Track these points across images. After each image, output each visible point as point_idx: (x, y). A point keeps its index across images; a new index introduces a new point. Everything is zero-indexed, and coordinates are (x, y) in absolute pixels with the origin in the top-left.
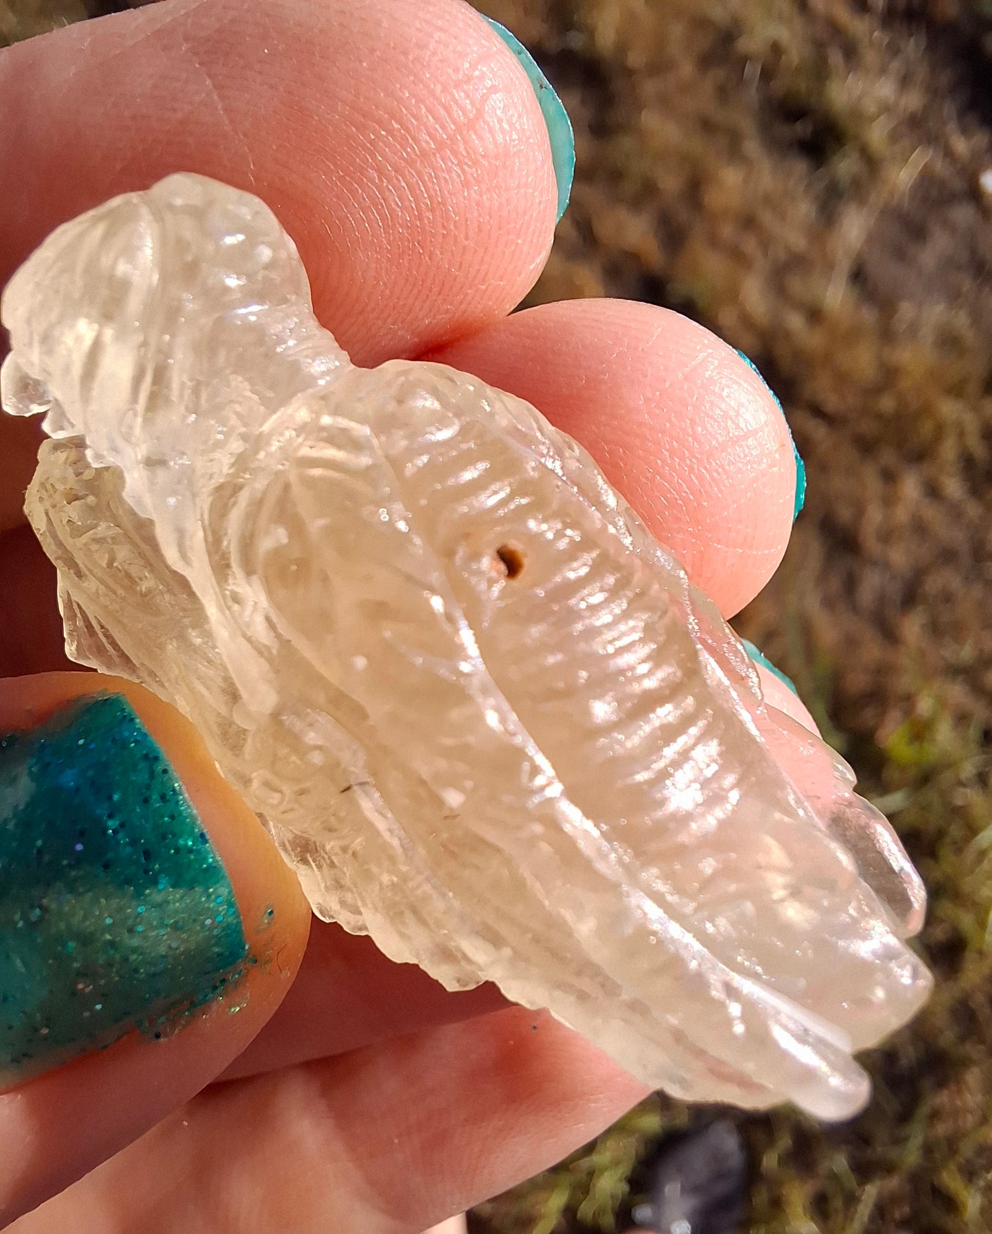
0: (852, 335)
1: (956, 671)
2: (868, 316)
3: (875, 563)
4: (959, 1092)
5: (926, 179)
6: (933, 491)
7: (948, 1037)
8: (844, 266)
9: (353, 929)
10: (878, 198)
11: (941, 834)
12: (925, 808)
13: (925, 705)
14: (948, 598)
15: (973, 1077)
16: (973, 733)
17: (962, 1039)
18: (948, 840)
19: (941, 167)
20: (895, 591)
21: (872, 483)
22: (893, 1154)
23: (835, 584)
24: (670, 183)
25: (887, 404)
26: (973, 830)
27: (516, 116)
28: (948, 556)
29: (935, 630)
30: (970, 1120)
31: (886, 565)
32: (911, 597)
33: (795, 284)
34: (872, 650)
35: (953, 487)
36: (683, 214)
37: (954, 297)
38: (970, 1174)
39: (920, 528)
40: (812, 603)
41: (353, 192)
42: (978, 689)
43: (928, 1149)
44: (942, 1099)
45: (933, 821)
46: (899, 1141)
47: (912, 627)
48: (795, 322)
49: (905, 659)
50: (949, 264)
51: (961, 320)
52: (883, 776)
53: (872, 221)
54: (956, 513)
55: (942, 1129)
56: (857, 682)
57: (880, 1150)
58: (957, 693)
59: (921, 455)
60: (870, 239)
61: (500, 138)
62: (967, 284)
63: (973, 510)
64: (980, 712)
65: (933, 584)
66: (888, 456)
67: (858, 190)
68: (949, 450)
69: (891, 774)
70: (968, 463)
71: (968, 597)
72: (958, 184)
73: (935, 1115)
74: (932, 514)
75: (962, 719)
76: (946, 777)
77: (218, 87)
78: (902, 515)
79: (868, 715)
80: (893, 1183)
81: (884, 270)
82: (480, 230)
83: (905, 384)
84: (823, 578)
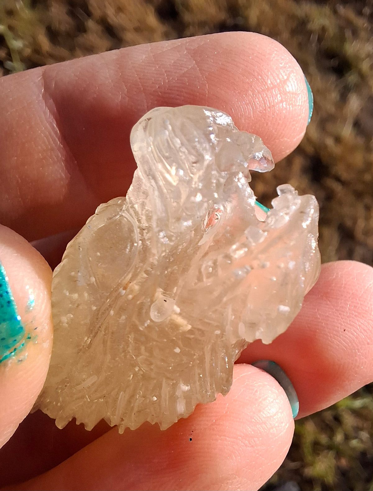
0: (353, 149)
2: (360, 141)
3: (360, 244)
25: (368, 177)
31: (366, 245)
48: (330, 142)
66: (368, 200)
67: (358, 88)
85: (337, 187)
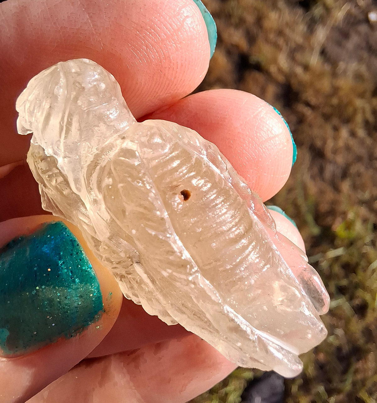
0: (320, 76)
1: (362, 203)
2: (327, 68)
3: (330, 162)
4: (366, 362)
5: (349, 15)
6: (353, 134)
7: (361, 341)
8: (317, 49)
9: (137, 303)
10: (331, 22)
11: (357, 264)
12: (351, 255)
13: (351, 216)
14: (359, 175)
15: (371, 356)
16: (370, 226)
17: (367, 342)
18: (360, 267)
19: (354, 11)
20: (339, 172)
21: (329, 132)
22: (340, 386)
23: (316, 170)
24: (250, 19)
25: (335, 101)
26: (370, 263)
27: (195, 25)
28: (359, 159)
29: (355, 187)
30: (370, 373)
31: (335, 163)
32: (345, 174)
33: (299, 56)
34: (330, 195)
35: (361, 133)
36: (255, 30)
37: (360, 60)
38: (371, 394)
39: (348, 148)
40: (307, 178)
41: (137, 54)
42: (371, 209)
43: (354, 384)
44: (359, 365)
45: (355, 260)
46: (343, 381)
47: (346, 186)
48: (299, 70)
49: (343, 198)
50: (358, 47)
51: (363, 69)
52: (335, 243)
53: (328, 32)
54: (362, 142)
55: (359, 377)
56: (324, 207)
57: (336, 384)
58: (363, 211)
59: (348, 120)
60: (328, 38)
61: (189, 34)
62: (365, 55)
63: (369, 141)
64: (372, 218)
65: (354, 169)
66: (335, 121)
67: (323, 20)
68: (359, 118)
69: (338, 242)
70: (366, 123)
71: (367, 175)
72: (361, 17)
73: (356, 371)
74: (353, 142)
75: (365, 221)
76: (360, 243)
77: (91, 17)
78: (341, 143)
79: (329, 220)
80: (341, 397)
81: (333, 50)
82: (182, 65)
83: (342, 93)
84: (310, 168)
85: (308, 112)
